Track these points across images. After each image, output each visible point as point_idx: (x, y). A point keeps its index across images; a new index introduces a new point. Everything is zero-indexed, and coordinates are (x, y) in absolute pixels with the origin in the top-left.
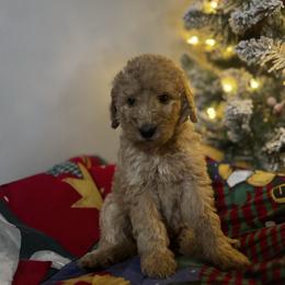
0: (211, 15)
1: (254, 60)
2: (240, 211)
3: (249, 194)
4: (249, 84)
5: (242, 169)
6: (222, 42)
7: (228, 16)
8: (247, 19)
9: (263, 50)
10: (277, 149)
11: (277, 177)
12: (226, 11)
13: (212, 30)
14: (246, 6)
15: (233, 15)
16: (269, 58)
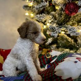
1: (41, 20)
8: (39, 8)
9: (43, 17)
10: (48, 44)
12: (34, 6)
14: (39, 5)
16: (45, 20)
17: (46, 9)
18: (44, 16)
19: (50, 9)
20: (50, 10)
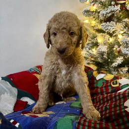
0: (93, 12)
1: (108, 30)
2: (99, 90)
3: (103, 83)
4: (109, 40)
5: (102, 73)
6: (98, 22)
7: (99, 12)
8: (106, 14)
9: (112, 26)
11: (115, 77)
12: (98, 11)
13: (94, 17)
14: (106, 9)
15: (101, 12)
16: (113, 30)
17: (115, 16)
18: (113, 24)
19: (121, 15)
20: (122, 17)
